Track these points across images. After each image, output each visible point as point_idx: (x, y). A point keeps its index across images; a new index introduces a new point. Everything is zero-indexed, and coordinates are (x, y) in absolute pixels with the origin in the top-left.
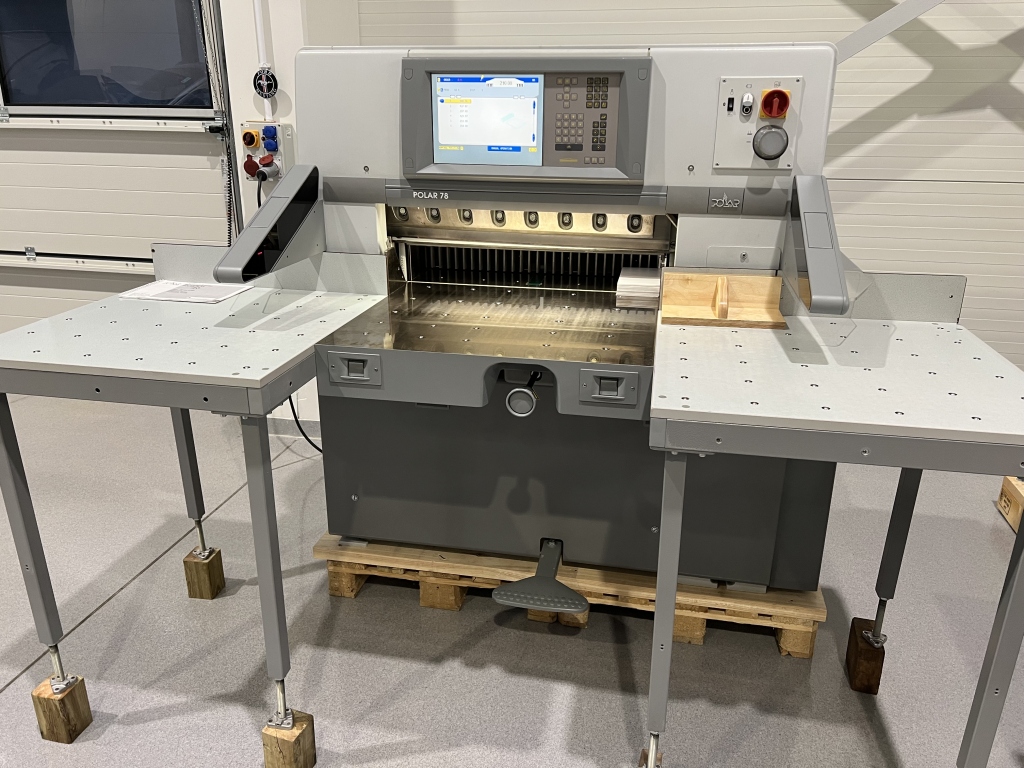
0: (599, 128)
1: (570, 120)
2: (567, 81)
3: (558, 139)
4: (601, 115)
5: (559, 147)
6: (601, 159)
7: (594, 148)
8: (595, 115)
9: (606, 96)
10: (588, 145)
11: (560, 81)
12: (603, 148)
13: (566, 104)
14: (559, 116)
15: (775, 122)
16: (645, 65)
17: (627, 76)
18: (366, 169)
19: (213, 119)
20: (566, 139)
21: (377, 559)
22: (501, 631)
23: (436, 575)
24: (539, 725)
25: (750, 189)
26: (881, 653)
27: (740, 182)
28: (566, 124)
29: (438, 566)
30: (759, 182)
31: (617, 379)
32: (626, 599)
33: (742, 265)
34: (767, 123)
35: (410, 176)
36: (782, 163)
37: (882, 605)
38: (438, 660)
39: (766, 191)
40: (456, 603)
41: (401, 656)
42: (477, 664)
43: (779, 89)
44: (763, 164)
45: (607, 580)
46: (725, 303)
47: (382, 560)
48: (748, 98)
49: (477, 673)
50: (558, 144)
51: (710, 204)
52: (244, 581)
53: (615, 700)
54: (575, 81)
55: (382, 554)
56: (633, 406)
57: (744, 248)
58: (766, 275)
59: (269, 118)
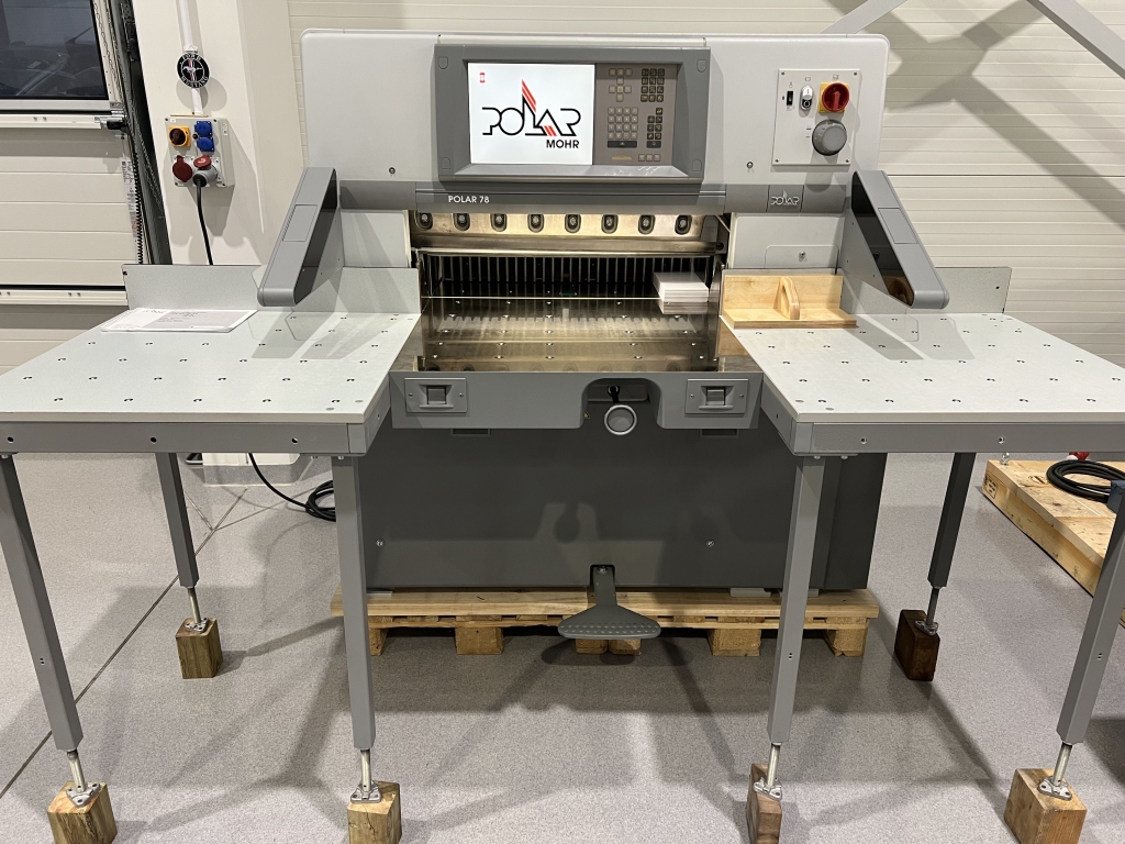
0: (655, 122)
1: (623, 114)
2: (621, 72)
3: (611, 135)
4: (657, 109)
5: (612, 144)
6: (657, 157)
7: (649, 145)
8: (650, 109)
9: (663, 88)
10: (642, 142)
11: (613, 72)
12: (658, 145)
13: (620, 97)
14: (612, 110)
15: (833, 116)
16: (703, 56)
17: (686, 68)
18: (392, 170)
19: (109, 113)
20: (619, 135)
21: (407, 609)
22: (553, 669)
23: (474, 618)
24: (625, 759)
25: (809, 186)
26: (936, 640)
27: (799, 179)
28: (619, 119)
29: (479, 608)
30: (818, 178)
31: (724, 388)
32: (682, 618)
33: (800, 264)
34: (826, 118)
35: (445, 179)
36: (841, 159)
37: (935, 593)
38: (496, 708)
39: (824, 187)
40: (498, 646)
41: (455, 710)
42: (539, 706)
43: (838, 82)
44: (822, 159)
45: (661, 602)
46: (797, 304)
47: (413, 609)
48: (808, 92)
49: (542, 716)
50: (610, 143)
51: (768, 202)
52: (244, 652)
53: (691, 723)
54: (629, 72)
55: (412, 602)
56: (741, 415)
57: (802, 246)
58: (826, 273)
59: (199, 111)
